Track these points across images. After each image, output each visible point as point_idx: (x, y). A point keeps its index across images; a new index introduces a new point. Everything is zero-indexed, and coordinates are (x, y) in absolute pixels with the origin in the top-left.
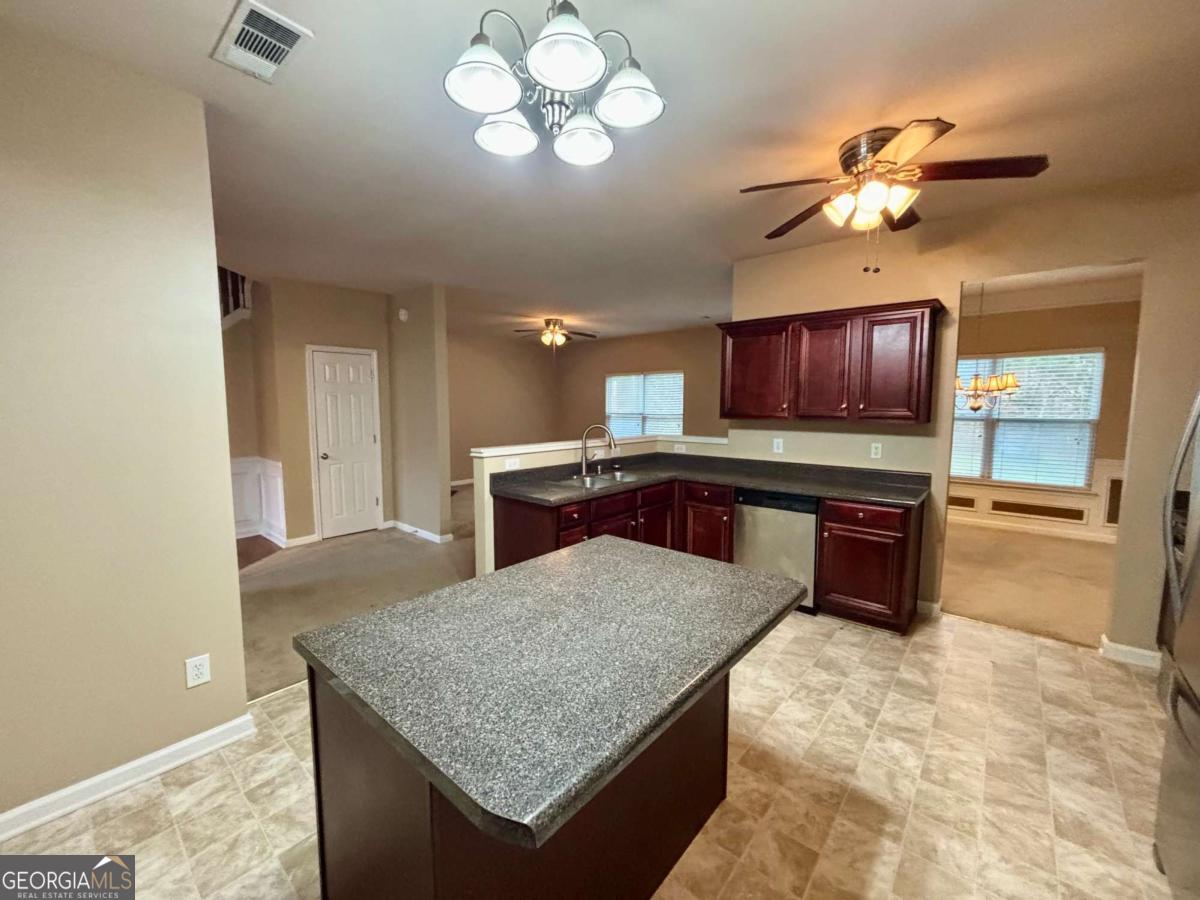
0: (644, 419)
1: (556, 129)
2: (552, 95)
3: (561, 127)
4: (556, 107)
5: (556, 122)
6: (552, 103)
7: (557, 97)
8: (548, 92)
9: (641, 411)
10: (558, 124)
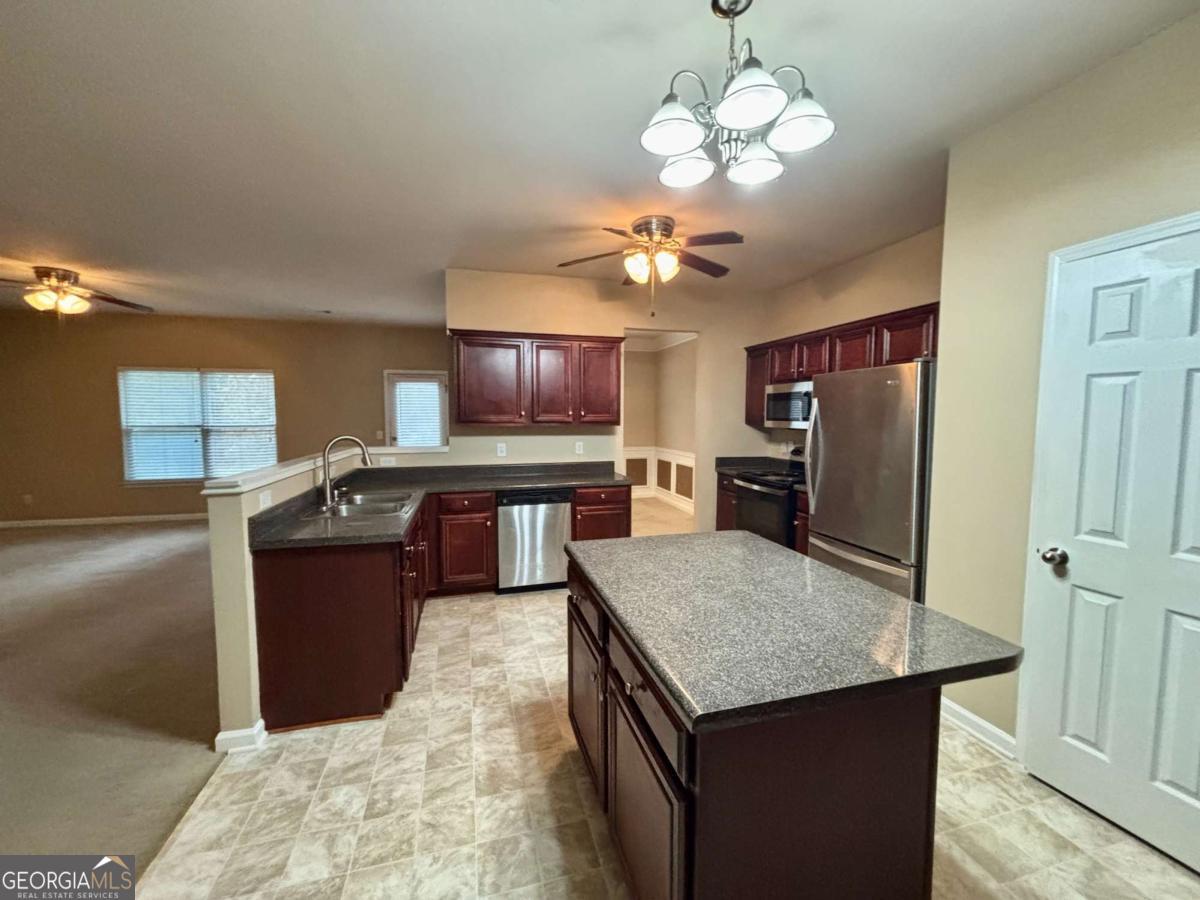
0: (206, 433)
1: (732, 162)
2: (730, 134)
3: (736, 159)
4: (733, 143)
5: (733, 156)
6: (728, 141)
7: (734, 135)
8: (726, 132)
9: (198, 421)
10: (734, 158)
